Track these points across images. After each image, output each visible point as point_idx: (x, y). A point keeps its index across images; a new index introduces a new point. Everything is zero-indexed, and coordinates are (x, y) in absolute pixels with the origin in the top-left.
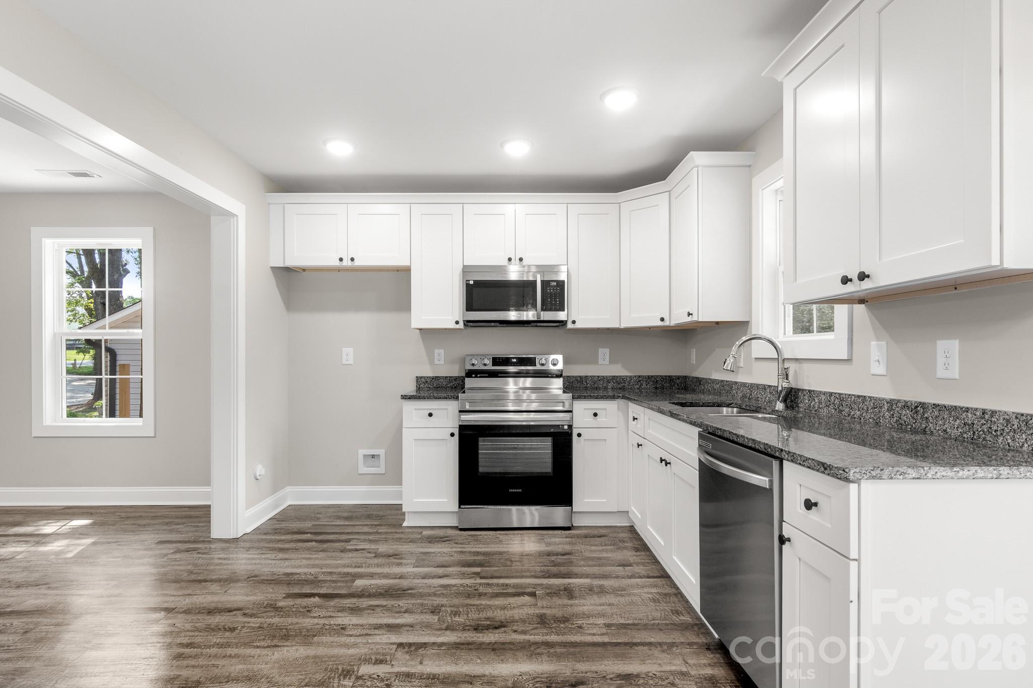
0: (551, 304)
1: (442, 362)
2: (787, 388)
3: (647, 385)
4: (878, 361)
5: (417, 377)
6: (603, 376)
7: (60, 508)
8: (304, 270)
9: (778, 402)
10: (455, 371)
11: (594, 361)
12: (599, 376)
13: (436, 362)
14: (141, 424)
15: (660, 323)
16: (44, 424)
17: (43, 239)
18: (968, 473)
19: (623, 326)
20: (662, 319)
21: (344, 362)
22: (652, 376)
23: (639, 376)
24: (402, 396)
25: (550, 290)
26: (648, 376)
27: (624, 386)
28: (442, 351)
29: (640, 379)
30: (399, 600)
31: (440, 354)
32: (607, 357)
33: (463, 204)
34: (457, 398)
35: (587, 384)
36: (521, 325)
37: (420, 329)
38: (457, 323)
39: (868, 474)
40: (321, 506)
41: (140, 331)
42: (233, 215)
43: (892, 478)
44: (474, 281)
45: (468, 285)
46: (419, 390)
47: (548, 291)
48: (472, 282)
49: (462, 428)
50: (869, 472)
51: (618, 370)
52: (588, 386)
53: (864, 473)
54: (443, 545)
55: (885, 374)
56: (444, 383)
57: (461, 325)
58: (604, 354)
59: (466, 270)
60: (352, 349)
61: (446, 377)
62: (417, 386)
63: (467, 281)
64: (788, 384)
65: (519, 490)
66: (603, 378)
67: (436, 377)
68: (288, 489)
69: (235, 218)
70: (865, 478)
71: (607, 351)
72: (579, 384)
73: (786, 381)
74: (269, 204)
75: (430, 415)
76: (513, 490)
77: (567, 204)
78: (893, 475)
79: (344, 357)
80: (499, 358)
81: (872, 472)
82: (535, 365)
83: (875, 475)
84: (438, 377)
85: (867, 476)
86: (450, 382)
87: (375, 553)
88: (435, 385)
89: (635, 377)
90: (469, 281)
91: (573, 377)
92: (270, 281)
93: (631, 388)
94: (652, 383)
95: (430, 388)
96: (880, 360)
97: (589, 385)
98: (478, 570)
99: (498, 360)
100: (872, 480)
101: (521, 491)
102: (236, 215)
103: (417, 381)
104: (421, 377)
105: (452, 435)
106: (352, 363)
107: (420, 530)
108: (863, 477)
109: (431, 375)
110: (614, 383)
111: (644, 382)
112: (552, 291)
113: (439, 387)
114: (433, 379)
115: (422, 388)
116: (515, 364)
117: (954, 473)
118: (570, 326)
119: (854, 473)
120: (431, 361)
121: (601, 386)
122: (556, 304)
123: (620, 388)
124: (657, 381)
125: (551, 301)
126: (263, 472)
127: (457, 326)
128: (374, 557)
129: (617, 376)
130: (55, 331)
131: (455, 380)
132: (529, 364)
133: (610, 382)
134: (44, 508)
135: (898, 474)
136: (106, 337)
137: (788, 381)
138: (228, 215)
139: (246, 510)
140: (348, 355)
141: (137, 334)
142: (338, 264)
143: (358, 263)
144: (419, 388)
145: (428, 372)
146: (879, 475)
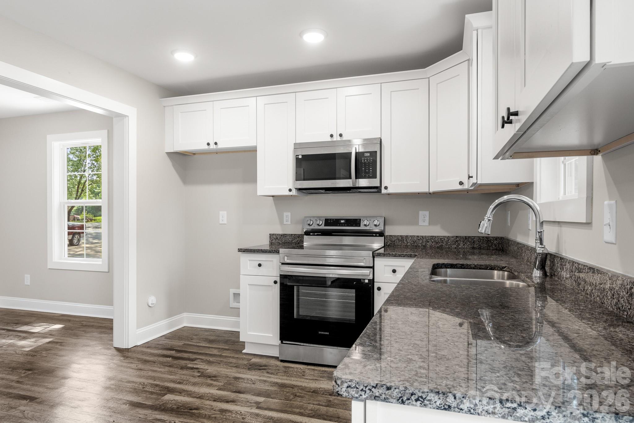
0: (366, 172)
1: (289, 223)
2: (542, 254)
3: (464, 245)
4: (609, 225)
5: (270, 234)
6: (422, 236)
7: (59, 315)
8: (194, 154)
9: (535, 270)
10: (298, 230)
11: (415, 222)
12: (418, 236)
13: (285, 223)
14: (101, 263)
15: (460, 187)
16: (53, 261)
17: (53, 142)
18: (532, 413)
19: (432, 190)
20: (461, 183)
21: (221, 222)
22: (469, 237)
23: (457, 237)
24: (238, 249)
25: (364, 160)
26: (465, 237)
27: (442, 245)
28: (289, 214)
29: (457, 239)
30: (178, 417)
31: (287, 215)
32: (427, 219)
33: (295, 92)
34: (278, 252)
35: (407, 243)
36: (345, 191)
37: (273, 196)
38: (290, 190)
39: (368, 391)
40: (203, 329)
41: (100, 200)
42: (126, 116)
43: (403, 402)
44: (302, 155)
45: (297, 159)
46: (272, 245)
47: (363, 161)
48: (300, 157)
49: (283, 277)
50: (370, 390)
51: (438, 231)
52: (408, 245)
53: (362, 390)
54: (258, 372)
55: (614, 241)
56: (290, 239)
57: (294, 192)
58: (424, 216)
59: (297, 146)
60: (226, 212)
61: (292, 235)
62: (270, 242)
63: (296, 156)
64: (543, 249)
65: (327, 333)
66: (423, 238)
67: (284, 234)
68: (185, 315)
69: (127, 118)
70: (364, 397)
71: (427, 213)
72: (400, 242)
73: (540, 246)
74: (165, 107)
75: (260, 265)
76: (322, 333)
77: (381, 83)
78: (405, 398)
79: (221, 218)
80: (331, 219)
81: (373, 390)
82: (360, 226)
83: (377, 394)
84: (286, 234)
85: (366, 395)
86: (295, 238)
87: (202, 373)
88: (283, 241)
89: (453, 237)
90: (298, 155)
91: (395, 236)
92: (168, 162)
93: (449, 248)
94: (469, 243)
95: (280, 243)
96: (611, 225)
97: (409, 243)
98: (261, 399)
99: (329, 221)
100: (374, 402)
101: (328, 333)
102: (128, 116)
103: (270, 238)
104: (273, 235)
105: (275, 282)
106: (226, 223)
107: (250, 357)
108: (361, 395)
109: (281, 232)
110: (432, 243)
111: (462, 242)
112: (366, 161)
113: (286, 243)
114: (282, 236)
115: (273, 242)
116: (343, 225)
117: (507, 410)
118: (384, 191)
119: (347, 387)
120: (281, 222)
121: (420, 245)
122: (369, 172)
123: (438, 247)
124: (474, 241)
125: (365, 170)
126: (154, 302)
127: (291, 193)
128: (199, 376)
129: (435, 236)
130: (61, 201)
131: (298, 237)
132: (354, 225)
133: (428, 242)
134: (51, 314)
135: (412, 397)
136: (86, 205)
137: (543, 246)
138: (121, 116)
139: (137, 329)
140: (223, 217)
141: (99, 202)
142: (207, 148)
143: (220, 146)
144: (272, 243)
145: (279, 230)
146: (383, 396)
